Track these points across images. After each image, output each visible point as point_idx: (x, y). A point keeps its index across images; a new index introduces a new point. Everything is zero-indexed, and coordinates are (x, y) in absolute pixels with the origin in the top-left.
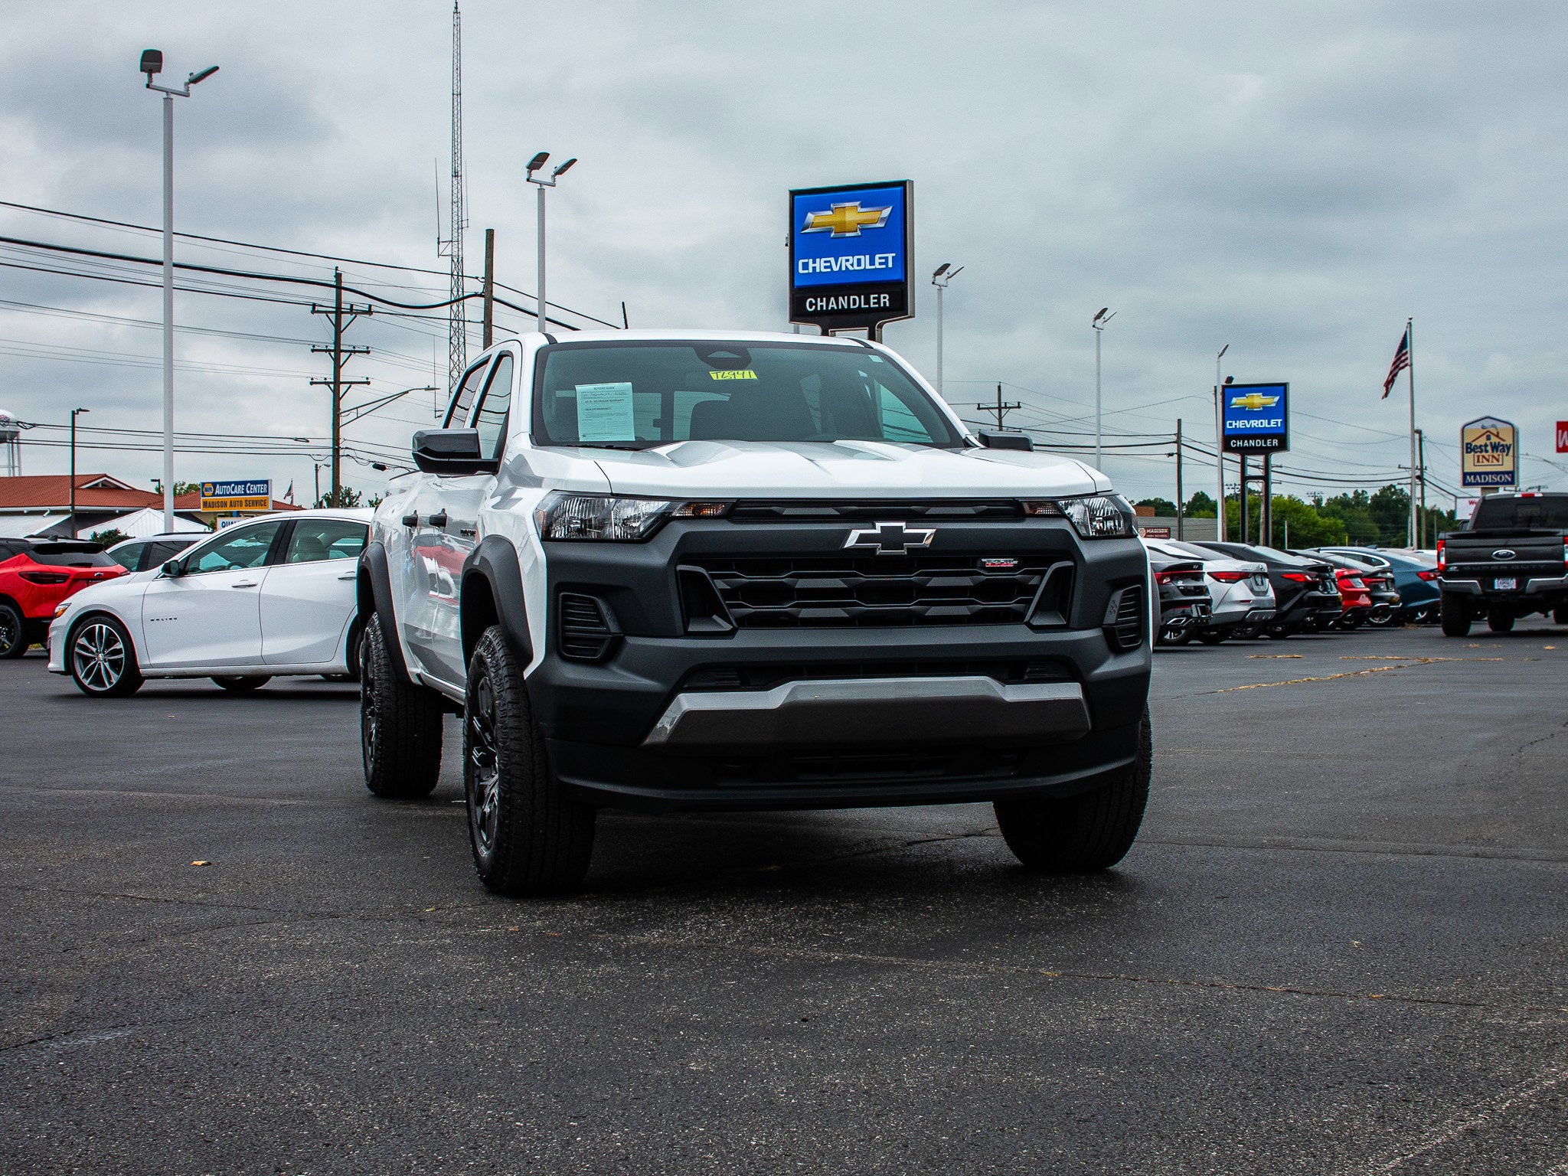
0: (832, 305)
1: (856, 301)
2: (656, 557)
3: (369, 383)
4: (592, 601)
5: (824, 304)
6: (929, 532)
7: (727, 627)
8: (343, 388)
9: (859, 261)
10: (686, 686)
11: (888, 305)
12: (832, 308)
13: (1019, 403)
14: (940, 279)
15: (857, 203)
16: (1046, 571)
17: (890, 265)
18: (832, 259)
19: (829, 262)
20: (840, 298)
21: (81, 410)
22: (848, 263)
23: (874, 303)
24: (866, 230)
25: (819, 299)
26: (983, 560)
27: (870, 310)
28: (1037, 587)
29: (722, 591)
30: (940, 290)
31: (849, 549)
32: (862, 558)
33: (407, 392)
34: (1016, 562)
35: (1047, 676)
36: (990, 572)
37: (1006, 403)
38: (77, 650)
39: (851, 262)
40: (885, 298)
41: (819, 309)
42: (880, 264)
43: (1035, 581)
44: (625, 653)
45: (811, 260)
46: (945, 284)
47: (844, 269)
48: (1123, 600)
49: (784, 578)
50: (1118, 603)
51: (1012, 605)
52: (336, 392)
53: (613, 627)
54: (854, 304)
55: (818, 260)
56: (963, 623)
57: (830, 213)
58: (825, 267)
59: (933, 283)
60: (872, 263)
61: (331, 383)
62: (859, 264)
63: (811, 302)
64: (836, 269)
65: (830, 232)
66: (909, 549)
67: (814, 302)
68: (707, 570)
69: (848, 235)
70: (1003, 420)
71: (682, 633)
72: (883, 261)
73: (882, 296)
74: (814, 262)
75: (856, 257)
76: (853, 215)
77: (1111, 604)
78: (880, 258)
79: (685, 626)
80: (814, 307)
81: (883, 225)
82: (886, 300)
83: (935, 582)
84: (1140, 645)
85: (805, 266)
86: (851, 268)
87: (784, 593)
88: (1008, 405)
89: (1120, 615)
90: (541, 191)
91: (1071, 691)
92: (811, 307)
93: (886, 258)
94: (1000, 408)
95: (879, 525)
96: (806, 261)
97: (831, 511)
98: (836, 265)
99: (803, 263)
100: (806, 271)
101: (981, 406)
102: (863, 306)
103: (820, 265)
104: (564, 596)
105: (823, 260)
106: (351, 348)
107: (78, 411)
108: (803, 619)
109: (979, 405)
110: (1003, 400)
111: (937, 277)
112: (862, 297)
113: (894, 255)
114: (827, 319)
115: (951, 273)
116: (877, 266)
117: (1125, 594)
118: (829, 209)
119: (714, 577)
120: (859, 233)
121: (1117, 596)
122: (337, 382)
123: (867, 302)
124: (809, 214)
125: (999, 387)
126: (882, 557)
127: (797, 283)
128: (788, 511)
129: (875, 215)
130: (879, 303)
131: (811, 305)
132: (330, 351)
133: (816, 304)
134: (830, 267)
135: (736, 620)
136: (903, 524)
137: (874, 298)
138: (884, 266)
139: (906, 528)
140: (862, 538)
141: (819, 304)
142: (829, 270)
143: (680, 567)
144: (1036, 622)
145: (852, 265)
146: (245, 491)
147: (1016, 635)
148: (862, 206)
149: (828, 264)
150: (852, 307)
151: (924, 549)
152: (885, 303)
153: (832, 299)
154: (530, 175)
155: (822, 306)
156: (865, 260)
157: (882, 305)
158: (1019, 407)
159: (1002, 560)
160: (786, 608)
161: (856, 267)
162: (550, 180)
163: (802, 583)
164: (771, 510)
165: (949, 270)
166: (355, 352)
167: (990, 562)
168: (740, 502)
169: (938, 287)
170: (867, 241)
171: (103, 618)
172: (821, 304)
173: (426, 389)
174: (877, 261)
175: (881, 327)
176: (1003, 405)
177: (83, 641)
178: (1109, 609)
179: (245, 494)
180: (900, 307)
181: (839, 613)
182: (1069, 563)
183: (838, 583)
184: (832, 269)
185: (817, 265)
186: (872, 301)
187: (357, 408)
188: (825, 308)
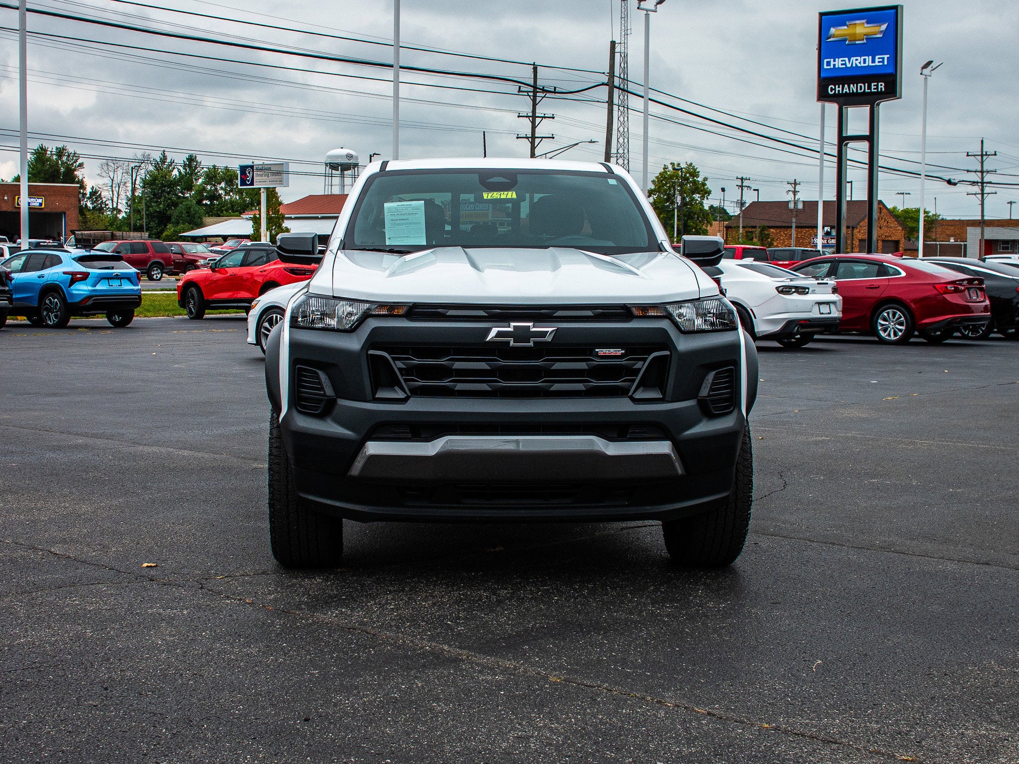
0: (846, 90)
1: (862, 88)
2: (354, 344)
3: (553, 138)
4: (316, 373)
5: (840, 89)
6: (550, 330)
7: (401, 395)
8: (537, 141)
9: (865, 60)
10: (373, 436)
11: (883, 90)
12: (846, 92)
13: (995, 152)
14: (925, 71)
15: (864, 21)
16: (647, 358)
17: (886, 63)
18: (846, 59)
19: (844, 61)
20: (852, 86)
21: (375, 154)
22: (858, 61)
23: (874, 89)
24: (870, 39)
25: (837, 86)
26: (597, 350)
27: (871, 94)
28: (640, 369)
29: (400, 369)
30: (926, 79)
31: (489, 342)
32: (499, 348)
33: (577, 144)
34: (623, 352)
35: (647, 435)
36: (602, 359)
37: (986, 152)
38: (263, 330)
39: (859, 61)
40: (881, 85)
41: (837, 92)
42: (879, 62)
43: (639, 365)
44: (336, 411)
45: (832, 60)
46: (929, 74)
47: (854, 65)
48: (715, 378)
49: (443, 361)
50: (710, 381)
51: (618, 383)
52: (533, 143)
53: (329, 391)
54: (861, 89)
55: (837, 59)
56: (581, 396)
57: (846, 27)
58: (842, 64)
59: (921, 74)
60: (873, 61)
61: (530, 137)
62: (864, 62)
63: (831, 88)
64: (849, 65)
65: (845, 40)
66: (535, 343)
67: (833, 87)
68: (390, 354)
69: (857, 42)
70: (984, 163)
71: (371, 398)
72: (881, 60)
73: (880, 84)
74: (834, 61)
75: (863, 58)
76: (862, 28)
77: (705, 381)
78: (879, 58)
79: (374, 393)
80: (833, 91)
81: (881, 36)
82: (882, 87)
83: (558, 366)
84: (733, 410)
85: (828, 64)
86: (859, 65)
87: (445, 372)
88: (988, 153)
89: (711, 390)
90: (647, 16)
91: (663, 447)
92: (831, 91)
93: (883, 59)
94: (982, 155)
95: (513, 324)
96: (829, 60)
97: (482, 313)
98: (849, 62)
99: (827, 62)
100: (829, 67)
101: (969, 154)
102: (866, 91)
103: (839, 63)
104: (299, 368)
105: (841, 59)
106: (543, 115)
107: (374, 154)
108: (457, 391)
109: (968, 153)
110: (985, 150)
111: (924, 70)
112: (866, 84)
113: (888, 56)
114: (842, 99)
115: (934, 67)
116: (877, 64)
117: (716, 374)
118: (845, 25)
119: (394, 359)
120: (865, 41)
121: (711, 376)
122: (533, 137)
123: (869, 88)
124: (832, 29)
125: (982, 141)
126: (514, 348)
127: (823, 75)
128: (451, 313)
129: (876, 29)
130: (877, 88)
131: (832, 90)
132: (529, 117)
133: (835, 89)
134: (845, 64)
135: (410, 390)
136: (531, 324)
137: (874, 85)
138: (881, 64)
139: (534, 327)
140: (499, 334)
141: (837, 89)
142: (844, 66)
143: (371, 352)
144: (638, 395)
145: (860, 63)
146: (474, 208)
147: (621, 405)
148: (868, 23)
149: (844, 62)
150: (859, 91)
151: (546, 343)
152: (881, 89)
153: (846, 86)
154: (640, 5)
155: (839, 91)
156: (869, 59)
157: (879, 90)
158: (995, 154)
159: (612, 350)
160: (445, 383)
161: (862, 65)
162: (653, 8)
163: (458, 365)
164: (437, 312)
165: (933, 65)
166: (545, 117)
167: (602, 352)
168: (415, 305)
169: (924, 77)
170: (871, 46)
171: (278, 310)
172: (839, 89)
173: (589, 142)
174: (877, 60)
175: (878, 105)
176: (984, 153)
177: (266, 325)
178: (704, 385)
179: (475, 210)
180: (892, 90)
181: (485, 387)
182: (667, 353)
183: (483, 366)
184: (846, 66)
185: (836, 63)
186: (873, 87)
187: (546, 154)
188: (841, 92)
